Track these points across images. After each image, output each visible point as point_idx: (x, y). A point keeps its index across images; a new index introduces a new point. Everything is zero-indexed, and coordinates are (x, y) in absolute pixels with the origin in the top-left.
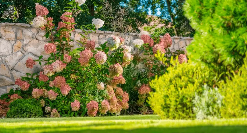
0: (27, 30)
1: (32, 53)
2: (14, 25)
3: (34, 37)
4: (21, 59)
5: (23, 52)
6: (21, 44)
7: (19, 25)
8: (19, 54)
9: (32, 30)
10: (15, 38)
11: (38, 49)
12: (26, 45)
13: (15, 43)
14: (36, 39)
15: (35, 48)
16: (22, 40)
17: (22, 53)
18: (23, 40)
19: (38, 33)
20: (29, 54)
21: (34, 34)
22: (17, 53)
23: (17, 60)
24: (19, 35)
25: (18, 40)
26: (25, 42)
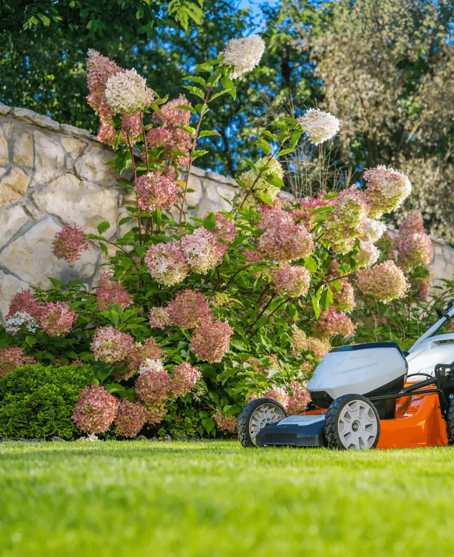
0: (48, 138)
1: (59, 218)
2: (9, 113)
3: (69, 166)
4: (20, 233)
5: (30, 209)
6: (26, 182)
7: (25, 117)
8: (18, 213)
9: (64, 141)
10: (7, 157)
11: (77, 205)
12: (41, 188)
13: (7, 174)
14: (76, 174)
15: (70, 204)
16: (29, 168)
17: (27, 212)
18: (34, 169)
19: (81, 154)
20: (50, 219)
21: (68, 155)
22: (11, 210)
23: (9, 232)
24: (22, 149)
25: (17, 165)
26: (39, 177)
